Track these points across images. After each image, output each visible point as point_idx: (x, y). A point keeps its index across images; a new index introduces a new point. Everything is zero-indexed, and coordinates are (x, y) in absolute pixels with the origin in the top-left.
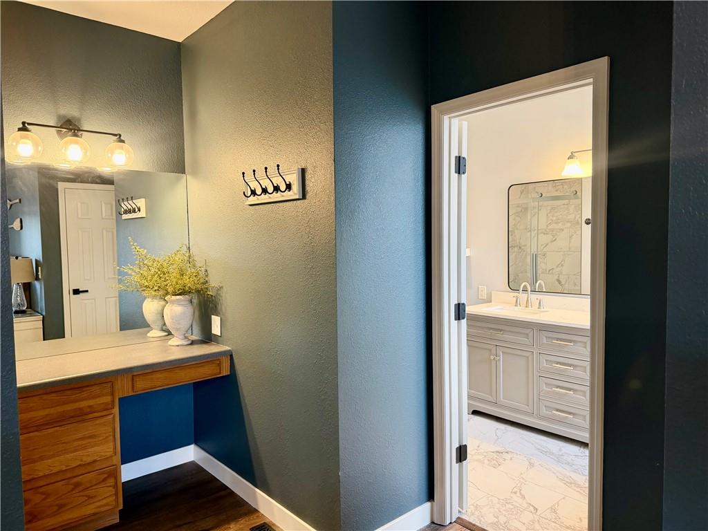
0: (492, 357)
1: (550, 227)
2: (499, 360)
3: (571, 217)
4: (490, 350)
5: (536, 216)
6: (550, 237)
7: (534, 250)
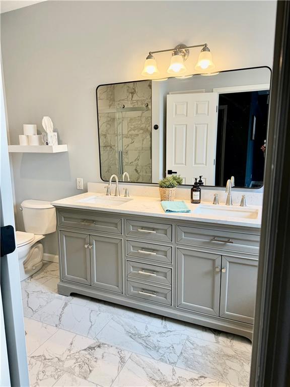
0: (86, 246)
1: (130, 133)
2: (92, 248)
3: (143, 126)
4: (85, 239)
5: (121, 124)
6: (130, 140)
7: (120, 149)
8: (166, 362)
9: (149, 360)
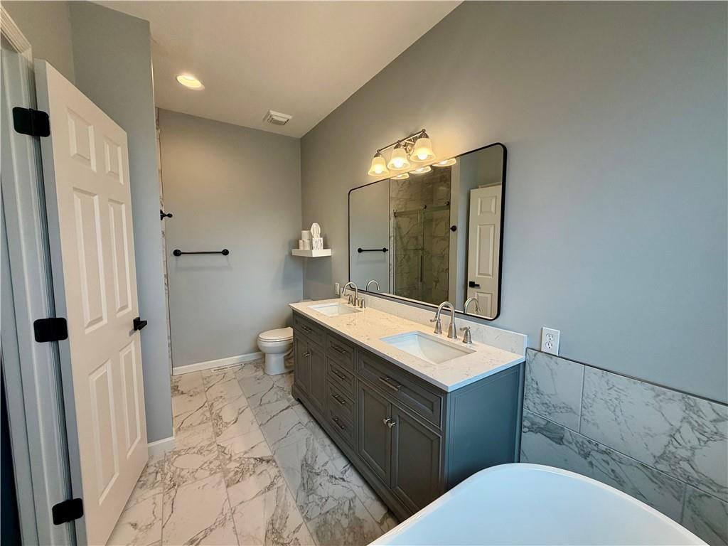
8: (303, 513)
9: (290, 500)
